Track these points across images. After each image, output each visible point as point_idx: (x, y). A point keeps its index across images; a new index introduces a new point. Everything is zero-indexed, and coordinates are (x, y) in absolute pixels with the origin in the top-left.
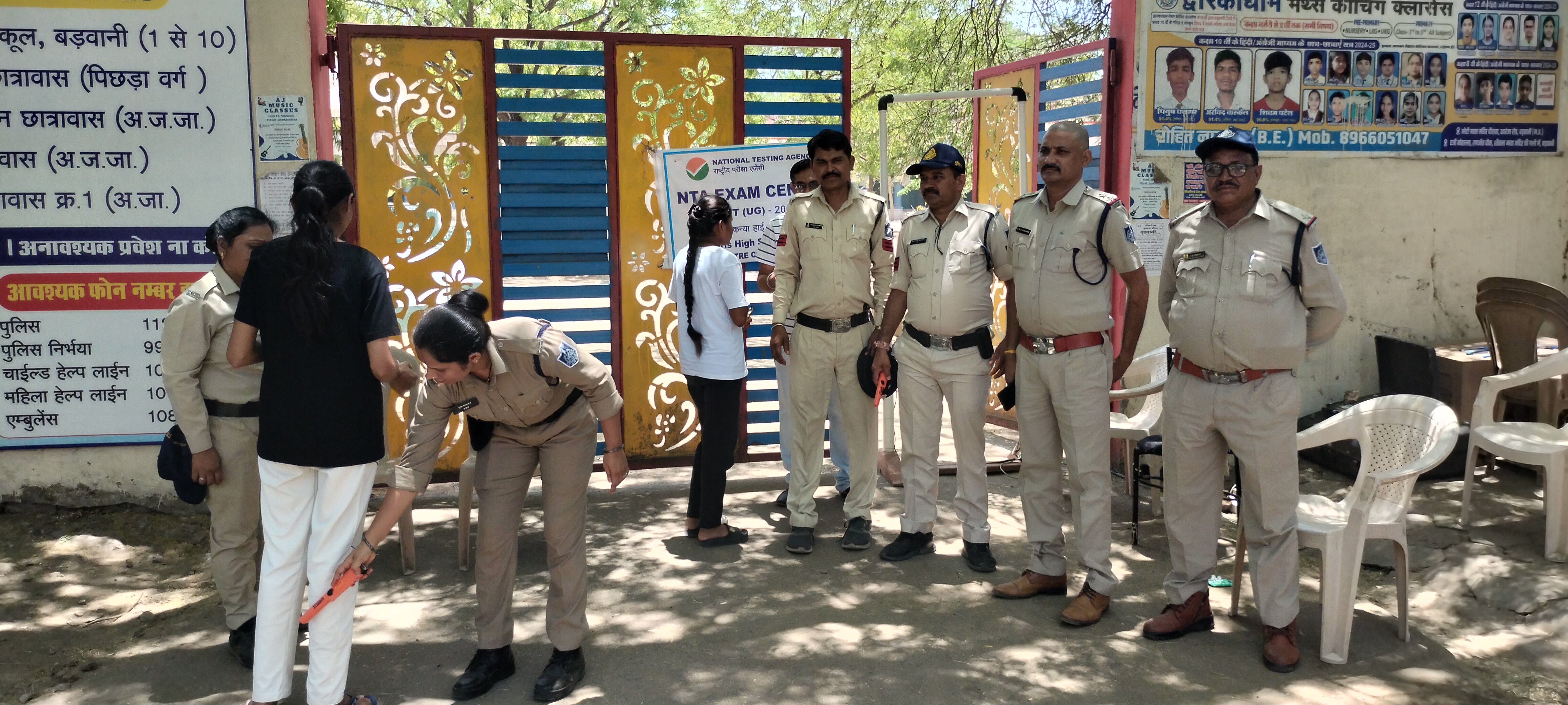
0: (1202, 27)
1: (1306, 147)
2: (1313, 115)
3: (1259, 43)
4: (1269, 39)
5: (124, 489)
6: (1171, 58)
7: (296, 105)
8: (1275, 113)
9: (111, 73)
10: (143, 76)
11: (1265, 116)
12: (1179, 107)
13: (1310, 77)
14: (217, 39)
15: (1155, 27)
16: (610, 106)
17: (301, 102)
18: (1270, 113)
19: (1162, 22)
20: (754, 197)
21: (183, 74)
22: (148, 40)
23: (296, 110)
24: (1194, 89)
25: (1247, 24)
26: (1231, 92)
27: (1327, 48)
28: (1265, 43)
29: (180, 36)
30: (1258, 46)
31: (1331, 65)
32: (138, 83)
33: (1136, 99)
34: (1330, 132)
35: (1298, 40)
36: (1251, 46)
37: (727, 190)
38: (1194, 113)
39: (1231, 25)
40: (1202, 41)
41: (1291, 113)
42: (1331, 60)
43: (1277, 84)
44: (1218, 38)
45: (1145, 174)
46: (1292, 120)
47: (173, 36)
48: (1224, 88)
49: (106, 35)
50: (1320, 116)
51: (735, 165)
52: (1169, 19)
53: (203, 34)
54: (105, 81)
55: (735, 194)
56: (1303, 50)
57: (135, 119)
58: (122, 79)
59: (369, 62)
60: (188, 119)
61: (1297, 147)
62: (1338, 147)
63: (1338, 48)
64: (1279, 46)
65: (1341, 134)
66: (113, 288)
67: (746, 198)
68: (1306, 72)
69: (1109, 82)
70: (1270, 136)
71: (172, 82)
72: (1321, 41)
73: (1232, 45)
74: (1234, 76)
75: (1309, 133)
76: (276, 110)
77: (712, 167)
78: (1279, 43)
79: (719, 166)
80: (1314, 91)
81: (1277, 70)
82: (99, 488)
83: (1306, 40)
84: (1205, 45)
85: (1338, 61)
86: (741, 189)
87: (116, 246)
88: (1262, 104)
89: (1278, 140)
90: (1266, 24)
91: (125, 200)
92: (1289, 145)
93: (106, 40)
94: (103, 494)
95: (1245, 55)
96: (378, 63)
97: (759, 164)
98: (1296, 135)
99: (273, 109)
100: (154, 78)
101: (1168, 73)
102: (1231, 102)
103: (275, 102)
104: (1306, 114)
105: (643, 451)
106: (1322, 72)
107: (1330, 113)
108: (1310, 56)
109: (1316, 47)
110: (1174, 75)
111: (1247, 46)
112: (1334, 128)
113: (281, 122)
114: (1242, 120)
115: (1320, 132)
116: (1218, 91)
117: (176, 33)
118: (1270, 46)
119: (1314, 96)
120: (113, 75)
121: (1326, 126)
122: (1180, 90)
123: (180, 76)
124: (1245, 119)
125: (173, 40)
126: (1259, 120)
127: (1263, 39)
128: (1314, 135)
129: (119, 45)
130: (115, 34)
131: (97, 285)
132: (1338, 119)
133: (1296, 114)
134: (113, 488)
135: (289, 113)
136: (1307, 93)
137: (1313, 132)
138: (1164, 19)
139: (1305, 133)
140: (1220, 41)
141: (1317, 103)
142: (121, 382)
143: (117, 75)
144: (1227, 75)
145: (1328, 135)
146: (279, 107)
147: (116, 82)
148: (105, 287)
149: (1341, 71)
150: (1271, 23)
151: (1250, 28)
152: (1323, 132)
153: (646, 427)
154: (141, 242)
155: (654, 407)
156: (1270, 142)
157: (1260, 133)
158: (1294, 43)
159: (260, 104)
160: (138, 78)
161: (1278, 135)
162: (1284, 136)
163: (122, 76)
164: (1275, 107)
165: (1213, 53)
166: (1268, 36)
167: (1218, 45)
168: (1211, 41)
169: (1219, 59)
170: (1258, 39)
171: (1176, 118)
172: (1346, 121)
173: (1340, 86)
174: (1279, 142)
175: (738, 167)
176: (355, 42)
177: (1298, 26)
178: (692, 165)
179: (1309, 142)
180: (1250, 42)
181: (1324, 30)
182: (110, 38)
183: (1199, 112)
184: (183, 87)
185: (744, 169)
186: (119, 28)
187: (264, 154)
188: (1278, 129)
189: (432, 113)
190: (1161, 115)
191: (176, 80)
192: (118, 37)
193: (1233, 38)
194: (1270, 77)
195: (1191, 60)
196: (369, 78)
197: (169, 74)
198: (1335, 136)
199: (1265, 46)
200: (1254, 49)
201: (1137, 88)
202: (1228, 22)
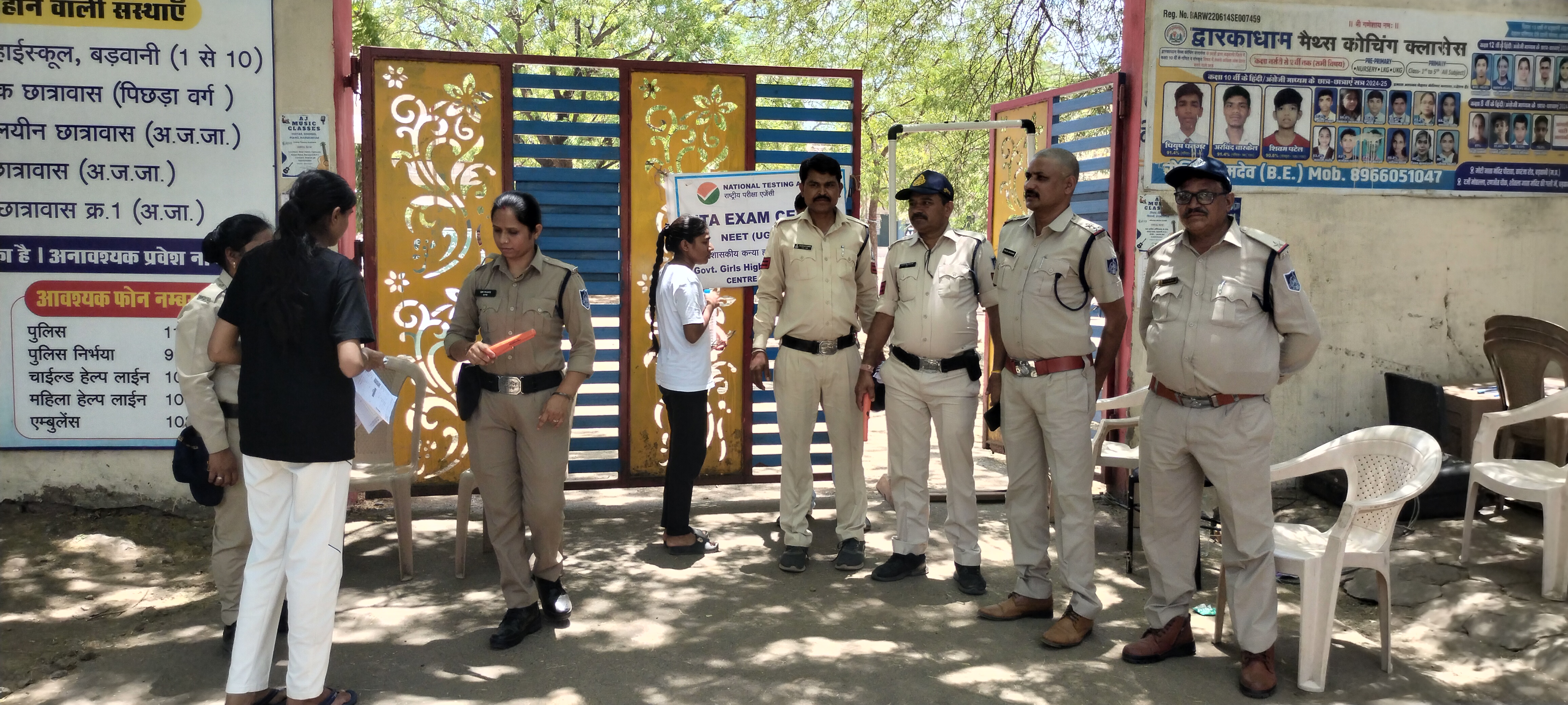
0: (1210, 63)
1: (1316, 183)
2: (1323, 151)
3: (1269, 80)
4: (1279, 76)
5: (141, 492)
6: (1179, 94)
7: (319, 123)
8: (1285, 149)
9: (142, 90)
10: (172, 93)
11: (1275, 152)
12: (1187, 141)
13: (1320, 114)
14: (245, 59)
15: (1164, 63)
16: (624, 130)
17: (323, 121)
18: (1280, 149)
19: (1171, 58)
20: (764, 222)
21: (211, 92)
22: (179, 59)
23: (318, 129)
24: (1202, 125)
25: (1257, 61)
26: (1240, 128)
28: (1275, 79)
29: (209, 56)
30: (1268, 83)
31: (1341, 103)
32: (167, 100)
33: (1144, 133)
34: (1340, 169)
35: (1309, 77)
36: (1261, 83)
37: (737, 214)
38: (1202, 147)
39: (1241, 61)
40: (1211, 77)
41: (1302, 149)
42: (1342, 97)
43: (1287, 121)
44: (1228, 74)
45: (1152, 207)
46: (1303, 157)
47: (203, 55)
48: (1233, 124)
49: (139, 53)
50: (1331, 152)
51: (745, 190)
52: (1178, 55)
53: (231, 54)
54: (136, 97)
55: (745, 218)
56: (1314, 88)
57: (164, 134)
58: (152, 96)
59: (391, 84)
60: (214, 135)
61: (1306, 183)
62: (1349, 184)
64: (1289, 83)
65: (1352, 172)
66: (137, 296)
67: (755, 222)
68: (1317, 109)
69: (1118, 116)
70: (1280, 171)
71: (201, 99)
72: (1332, 78)
74: (1243, 112)
75: (1319, 170)
76: (299, 128)
77: (722, 192)
79: (730, 191)
80: (1325, 128)
81: (1287, 107)
82: (117, 490)
83: (1317, 78)
84: (1214, 80)
85: (1349, 98)
86: (751, 214)
87: (142, 257)
88: (1272, 139)
89: (1288, 175)
90: (1276, 61)
91: (152, 211)
92: (1299, 181)
93: (139, 58)
94: (120, 496)
95: (1254, 92)
96: (399, 85)
97: (769, 190)
98: (1306, 171)
100: (183, 96)
101: (1176, 108)
102: (1240, 138)
103: (298, 121)
104: (1316, 151)
105: (649, 469)
106: (1333, 109)
107: (1341, 150)
108: (1320, 93)
110: (1183, 110)
111: (1256, 82)
112: (1345, 165)
113: (303, 140)
115: (1331, 169)
116: (1227, 126)
117: (206, 53)
118: (1280, 83)
119: (1325, 133)
120: (145, 92)
121: (1336, 163)
122: (1188, 124)
123: (208, 94)
125: (203, 59)
126: (1267, 155)
127: (1273, 75)
129: (151, 63)
130: (147, 53)
131: (122, 293)
132: (1349, 156)
133: (1306, 150)
134: (130, 490)
135: (311, 131)
136: (1317, 130)
138: (1173, 55)
139: (1315, 169)
140: (1229, 78)
141: (1328, 140)
142: (142, 388)
143: (148, 92)
144: (1236, 111)
145: (1339, 172)
146: (302, 125)
147: (147, 98)
148: (130, 295)
149: (1352, 109)
150: (1281, 60)
151: (1260, 64)
152: (1334, 169)
153: (652, 445)
154: (166, 253)
156: (1279, 178)
157: (1269, 168)
158: (1305, 80)
159: (284, 122)
160: (168, 95)
161: (1288, 170)
162: (1294, 172)
163: (153, 92)
164: (1285, 143)
165: (1222, 90)
166: (1278, 73)
167: (1227, 81)
168: (1221, 77)
169: (1228, 95)
170: (1268, 75)
171: (1184, 153)
172: (1357, 158)
173: (1351, 124)
174: (1289, 178)
175: (749, 193)
176: (378, 65)
177: (1309, 63)
178: (703, 189)
179: (1319, 178)
180: (1259, 78)
181: (1335, 67)
182: (142, 57)
183: (1207, 146)
184: (211, 104)
185: (754, 195)
186: (152, 47)
187: (286, 171)
188: (1287, 165)
189: (450, 134)
190: (1169, 149)
191: (204, 98)
192: (150, 56)
193: (1243, 74)
194: (1281, 113)
195: (1200, 95)
196: (390, 99)
197: (198, 91)
198: (1346, 173)
199: (1274, 83)
200: (1264, 86)
201: (1145, 121)
202: (1237, 58)
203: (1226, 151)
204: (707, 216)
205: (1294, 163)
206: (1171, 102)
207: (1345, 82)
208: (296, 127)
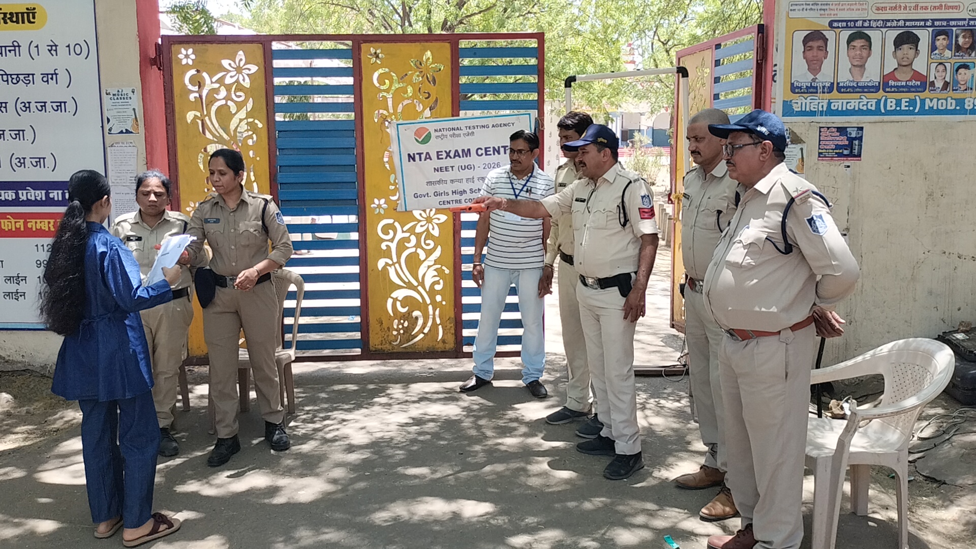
0: (836, 12)
1: (932, 111)
2: (939, 84)
3: (889, 24)
4: (899, 20)
5: (26, 360)
6: (806, 41)
7: (131, 94)
8: (904, 83)
9: (11, 75)
10: (31, 76)
11: (894, 87)
12: (814, 80)
13: (937, 52)
14: (78, 50)
15: (792, 14)
16: (357, 90)
17: (133, 92)
18: (899, 84)
19: (799, 10)
20: (467, 156)
21: (56, 74)
22: (34, 51)
23: (130, 98)
24: (827, 65)
25: (878, 9)
26: (862, 67)
27: (954, 26)
28: (895, 24)
29: (54, 48)
30: (888, 27)
31: (957, 41)
32: (28, 82)
33: (775, 74)
34: (955, 99)
35: (926, 20)
36: (881, 27)
37: (446, 152)
38: (828, 85)
39: (862, 9)
40: (835, 24)
41: (919, 83)
42: (957, 37)
43: (905, 59)
44: (851, 21)
46: (920, 89)
47: (50, 48)
48: (856, 63)
49: (8, 48)
50: (946, 85)
51: (451, 132)
52: (805, 7)
53: (68, 46)
54: (7, 81)
55: (452, 154)
56: (931, 29)
57: (27, 107)
58: (18, 79)
59: (184, 62)
60: (60, 106)
61: (923, 112)
62: (964, 111)
63: (964, 26)
64: (907, 27)
65: (966, 101)
66: (16, 222)
67: (460, 157)
68: (933, 48)
69: (757, 61)
70: (899, 102)
71: (50, 80)
72: (948, 20)
73: (863, 27)
74: (865, 53)
75: (935, 100)
77: (433, 134)
78: (908, 24)
79: (439, 134)
80: (941, 64)
81: (905, 47)
82: (11, 358)
83: (933, 20)
84: (838, 27)
85: (964, 37)
86: (456, 151)
87: (17, 194)
88: (892, 75)
89: (906, 106)
90: (895, 8)
91: (22, 162)
92: (916, 111)
93: (8, 52)
94: (13, 362)
96: (190, 62)
97: (470, 131)
98: (923, 101)
99: (115, 98)
100: (38, 78)
101: (804, 52)
102: (862, 76)
103: (116, 93)
104: (932, 84)
105: (384, 347)
106: (949, 47)
107: (956, 82)
108: (936, 34)
109: (944, 26)
110: (810, 54)
111: (877, 27)
112: (958, 95)
113: (120, 107)
114: (872, 90)
115: (946, 100)
116: (850, 66)
117: (51, 46)
118: (899, 27)
119: (941, 68)
120: (13, 76)
121: (951, 93)
122: (814, 66)
123: (54, 76)
124: (876, 89)
125: (50, 51)
126: (887, 90)
127: (893, 21)
128: (940, 102)
129: (16, 56)
130: (13, 48)
131: (6, 221)
132: (963, 88)
133: (923, 83)
134: (20, 359)
135: (126, 100)
136: (934, 66)
137: (938, 100)
138: (801, 7)
139: (931, 100)
140: (852, 24)
141: (944, 74)
142: (22, 287)
143: (15, 77)
144: (858, 52)
145: (954, 102)
146: (119, 96)
147: (15, 81)
148: (11, 222)
149: (967, 46)
150: (900, 7)
151: (881, 11)
152: (949, 99)
153: (386, 329)
154: (33, 191)
155: (392, 315)
156: (898, 108)
157: (889, 101)
158: (922, 23)
159: (107, 94)
160: (28, 78)
161: (906, 102)
162: (912, 103)
163: (18, 77)
164: (903, 77)
165: (845, 34)
166: (897, 19)
167: (851, 27)
168: (844, 24)
169: (850, 40)
170: (889, 21)
171: (811, 90)
172: (971, 89)
173: (966, 59)
174: (907, 108)
175: (454, 134)
176: (174, 48)
177: (926, 8)
178: (418, 133)
179: (935, 108)
180: (880, 23)
181: (951, 10)
182: (10, 51)
183: (832, 84)
184: (57, 83)
185: (459, 135)
186: (16, 44)
187: (110, 130)
188: (905, 97)
189: (228, 98)
190: (798, 87)
191: (52, 79)
192: (15, 50)
193: (865, 21)
194: (899, 53)
195: (826, 40)
196: (184, 73)
197: (47, 74)
198: (960, 102)
199: (894, 27)
200: (884, 30)
201: (776, 65)
202: (860, 7)
203: (850, 87)
204: (422, 153)
205: (912, 95)
206: (799, 47)
207: (961, 23)
208: (116, 98)
